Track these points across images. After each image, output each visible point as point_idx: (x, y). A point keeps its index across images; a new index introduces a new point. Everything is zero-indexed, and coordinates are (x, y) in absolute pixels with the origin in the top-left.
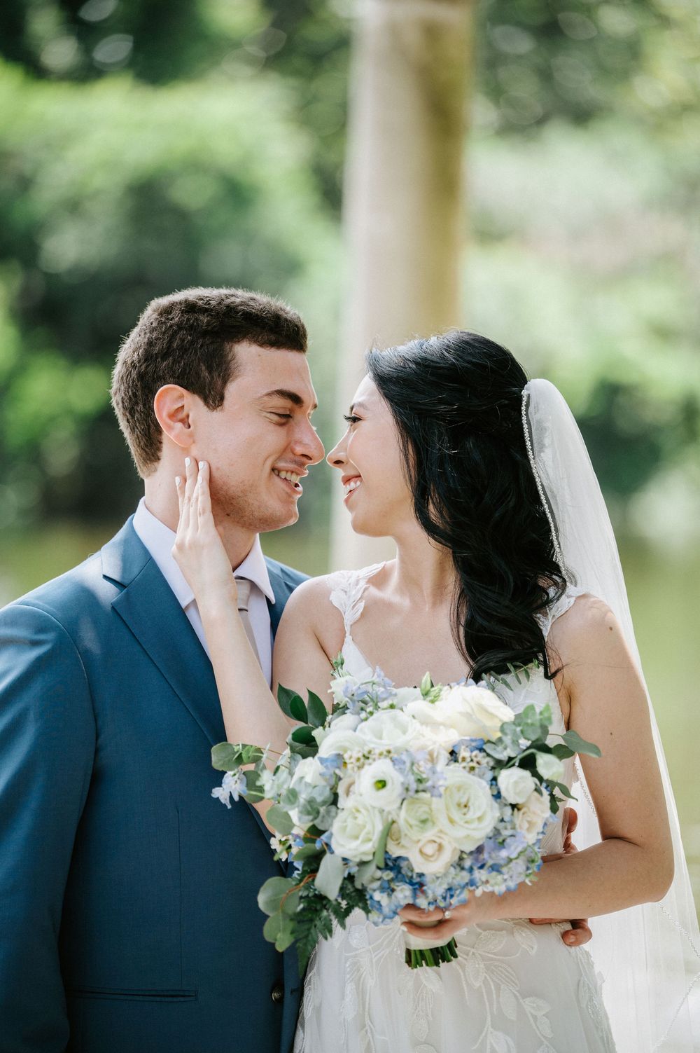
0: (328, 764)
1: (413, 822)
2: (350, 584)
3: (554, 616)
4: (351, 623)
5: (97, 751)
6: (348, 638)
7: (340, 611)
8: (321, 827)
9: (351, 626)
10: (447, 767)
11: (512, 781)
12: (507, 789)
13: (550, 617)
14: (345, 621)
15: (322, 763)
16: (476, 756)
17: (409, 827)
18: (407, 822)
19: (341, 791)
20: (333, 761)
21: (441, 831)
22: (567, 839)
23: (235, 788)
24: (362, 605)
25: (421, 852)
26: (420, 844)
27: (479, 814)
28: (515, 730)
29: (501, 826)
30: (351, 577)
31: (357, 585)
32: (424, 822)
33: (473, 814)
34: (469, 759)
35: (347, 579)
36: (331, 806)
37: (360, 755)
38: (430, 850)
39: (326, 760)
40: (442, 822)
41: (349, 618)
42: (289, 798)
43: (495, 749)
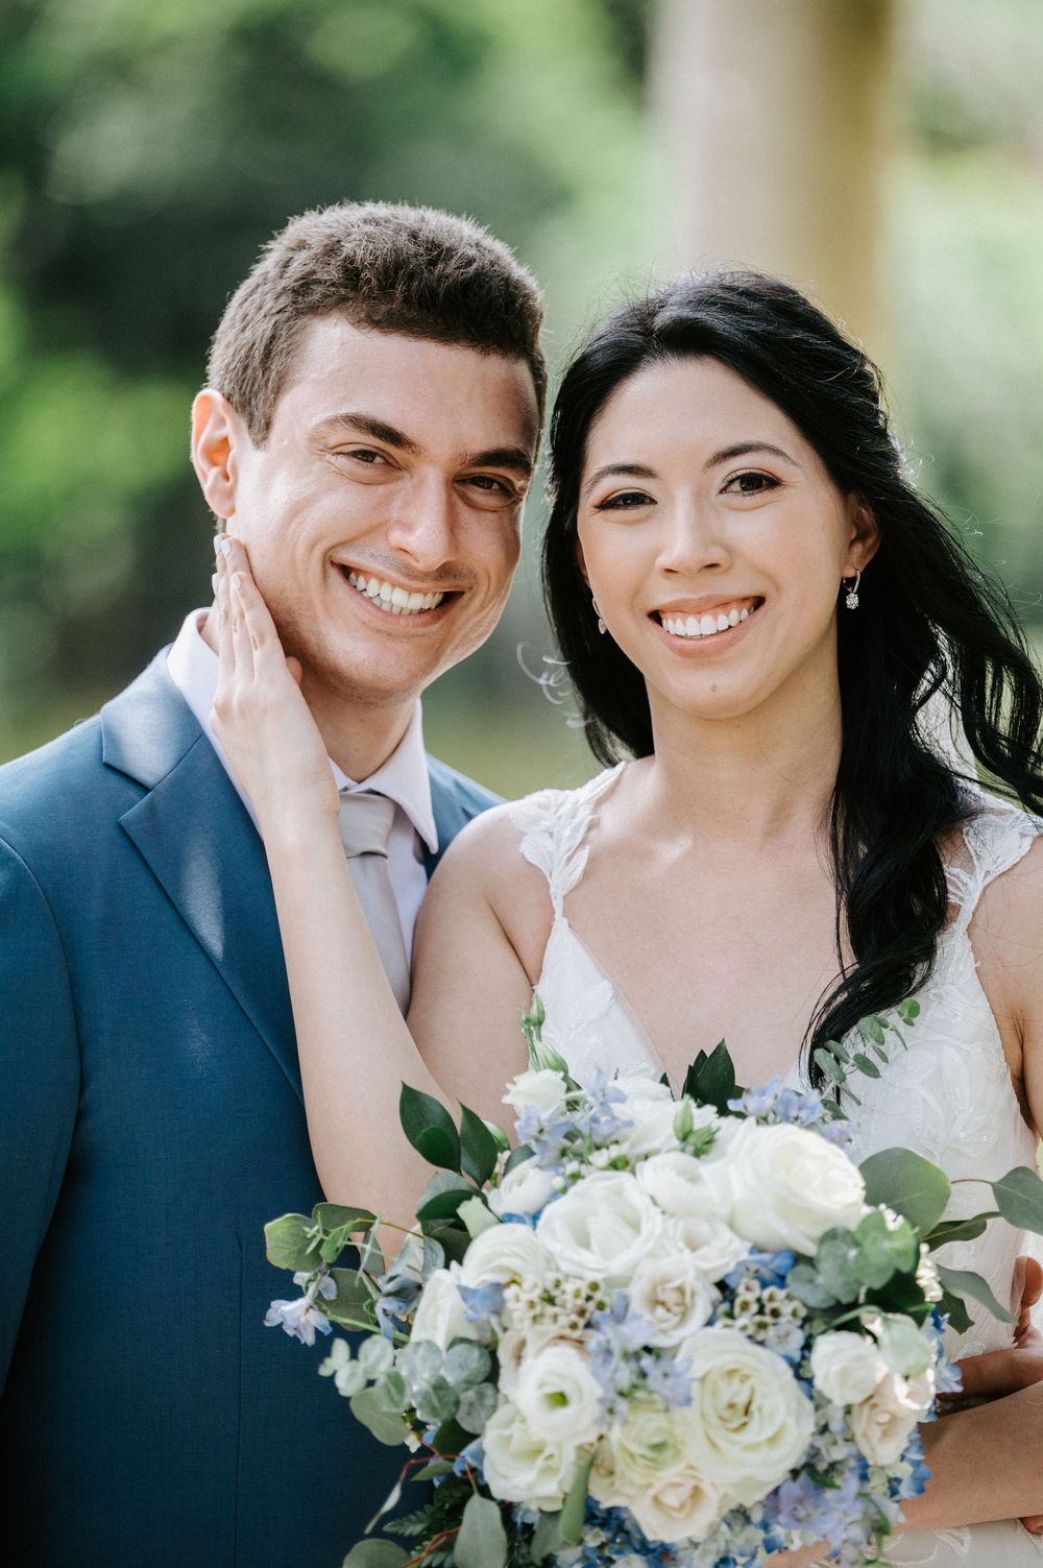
0: (476, 1301)
1: (636, 1449)
2: (559, 818)
3: (988, 873)
4: (565, 892)
5: (80, 1116)
6: (560, 924)
7: (540, 870)
8: (467, 1425)
9: (565, 897)
10: (709, 1330)
11: (835, 1368)
12: (826, 1378)
13: (980, 875)
14: (552, 890)
15: (465, 1299)
16: (771, 1298)
17: (628, 1459)
18: (624, 1449)
19: (504, 1355)
20: (485, 1296)
21: (691, 1468)
22: (1023, 1318)
23: (307, 1321)
24: (584, 854)
25: (656, 1500)
26: (652, 1492)
27: (769, 1432)
28: (844, 1258)
29: (821, 1442)
30: (563, 804)
31: (573, 817)
32: (658, 1447)
33: (756, 1432)
34: (754, 1308)
35: (554, 809)
36: (486, 1384)
37: (535, 1295)
38: (672, 1499)
39: (473, 1293)
40: (695, 1450)
41: (561, 881)
42: (388, 1391)
43: (811, 1281)
